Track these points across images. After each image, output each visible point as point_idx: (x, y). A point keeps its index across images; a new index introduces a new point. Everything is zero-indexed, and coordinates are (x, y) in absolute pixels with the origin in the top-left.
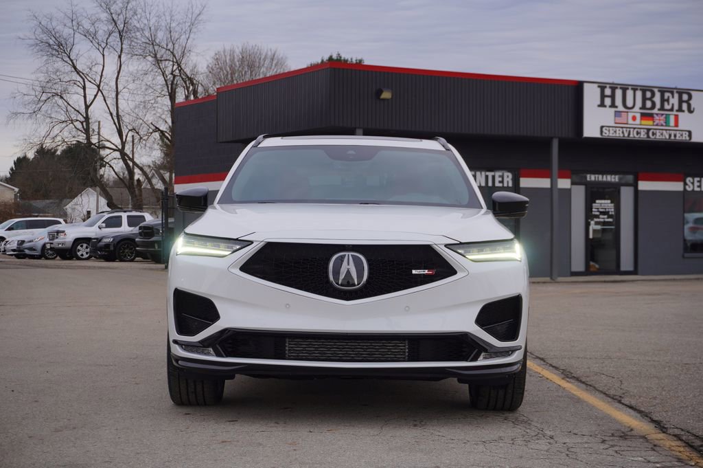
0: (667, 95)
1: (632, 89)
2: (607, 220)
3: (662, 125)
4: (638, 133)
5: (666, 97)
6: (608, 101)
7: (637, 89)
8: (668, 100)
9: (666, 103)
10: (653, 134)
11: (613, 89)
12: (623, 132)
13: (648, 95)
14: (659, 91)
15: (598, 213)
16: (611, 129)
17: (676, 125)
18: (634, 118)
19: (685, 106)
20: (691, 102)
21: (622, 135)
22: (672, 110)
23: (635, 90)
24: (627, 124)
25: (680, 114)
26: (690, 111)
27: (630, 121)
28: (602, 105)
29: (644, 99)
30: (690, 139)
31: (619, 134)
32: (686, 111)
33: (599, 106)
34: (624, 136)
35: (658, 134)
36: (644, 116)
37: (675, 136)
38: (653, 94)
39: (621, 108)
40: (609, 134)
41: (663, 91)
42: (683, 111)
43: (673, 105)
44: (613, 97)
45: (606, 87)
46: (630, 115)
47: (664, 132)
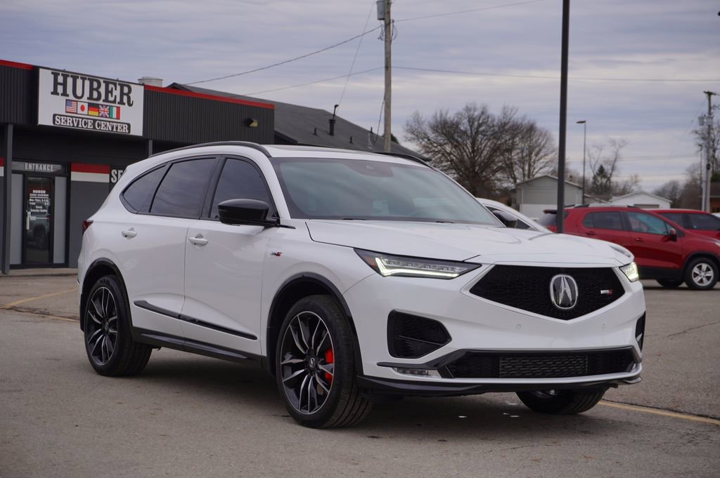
0: (111, 86)
1: (81, 78)
2: (41, 211)
3: (106, 117)
4: (85, 124)
5: (110, 89)
6: (60, 89)
7: (86, 79)
8: (111, 92)
9: (110, 95)
10: (99, 125)
11: (65, 77)
12: (73, 122)
13: (95, 85)
14: (104, 82)
15: (34, 204)
16: (62, 117)
17: (118, 117)
18: (83, 108)
19: (125, 98)
20: (131, 95)
21: (71, 125)
22: (114, 102)
23: (84, 79)
24: (77, 113)
25: (121, 106)
26: (130, 104)
27: (79, 111)
28: (55, 92)
29: (92, 89)
30: (129, 132)
31: (69, 124)
32: (126, 104)
33: (52, 93)
34: (74, 126)
35: (103, 125)
36: (91, 106)
37: (117, 128)
38: (99, 85)
39: (71, 97)
40: (61, 123)
41: (107, 82)
42: (124, 104)
43: (116, 96)
44: (64, 84)
45: (59, 74)
46: (80, 104)
47: (108, 123)
